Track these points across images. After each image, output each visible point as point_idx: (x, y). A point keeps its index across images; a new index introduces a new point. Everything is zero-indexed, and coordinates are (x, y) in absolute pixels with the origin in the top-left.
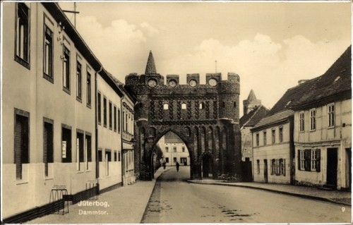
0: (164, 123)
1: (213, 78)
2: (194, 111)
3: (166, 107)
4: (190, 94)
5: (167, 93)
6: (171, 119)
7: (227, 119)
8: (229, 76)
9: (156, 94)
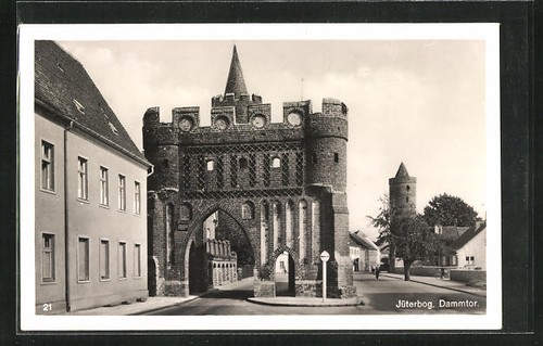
0: (207, 195)
1: (295, 111)
2: (262, 171)
3: (210, 166)
4: (254, 141)
5: (212, 141)
6: (220, 187)
7: (319, 184)
8: (324, 104)
9: (193, 145)
